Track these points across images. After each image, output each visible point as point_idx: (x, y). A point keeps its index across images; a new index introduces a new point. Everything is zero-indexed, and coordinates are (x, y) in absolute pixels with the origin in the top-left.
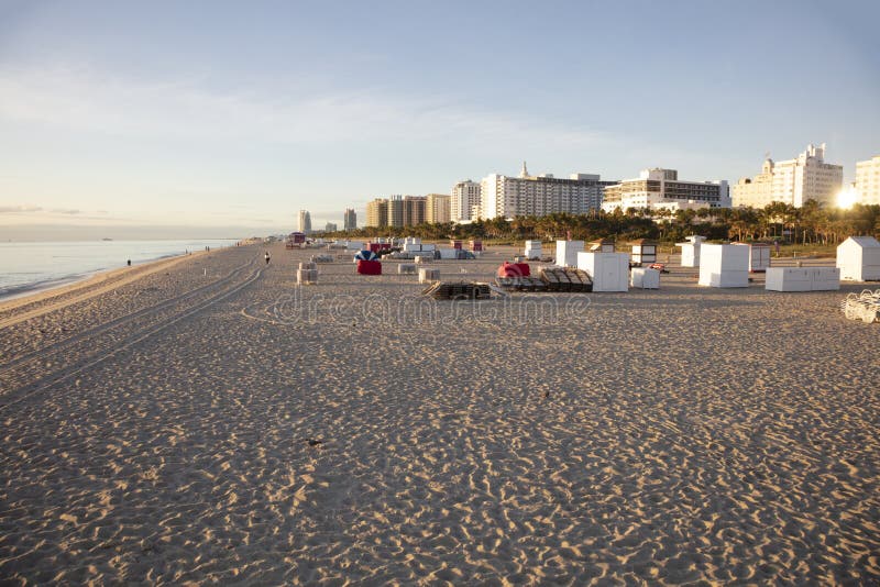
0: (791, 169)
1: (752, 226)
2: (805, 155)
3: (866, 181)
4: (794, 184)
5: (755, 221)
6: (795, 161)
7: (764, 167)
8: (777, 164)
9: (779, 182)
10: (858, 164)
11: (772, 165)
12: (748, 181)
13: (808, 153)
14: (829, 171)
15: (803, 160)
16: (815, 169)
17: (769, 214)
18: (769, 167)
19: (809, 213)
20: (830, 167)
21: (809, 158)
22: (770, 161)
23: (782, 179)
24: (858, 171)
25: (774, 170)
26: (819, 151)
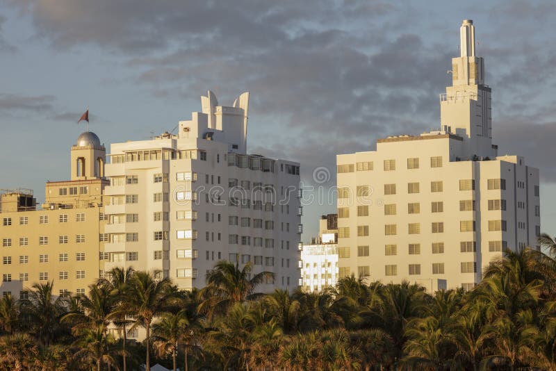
0: (156, 166)
1: (56, 350)
2: (193, 124)
3: (363, 211)
4: (166, 216)
5: (61, 334)
6: (167, 143)
7: (75, 155)
8: (116, 149)
9: (122, 208)
10: (342, 160)
11: (100, 154)
12: (27, 202)
13: (202, 118)
14: (258, 176)
15: (188, 142)
16: (224, 170)
17: (106, 309)
18: (88, 155)
19: (223, 307)
20: (265, 165)
21: (206, 134)
22: (92, 137)
23: (132, 199)
24: (343, 180)
25: (110, 170)
26: (232, 115)
